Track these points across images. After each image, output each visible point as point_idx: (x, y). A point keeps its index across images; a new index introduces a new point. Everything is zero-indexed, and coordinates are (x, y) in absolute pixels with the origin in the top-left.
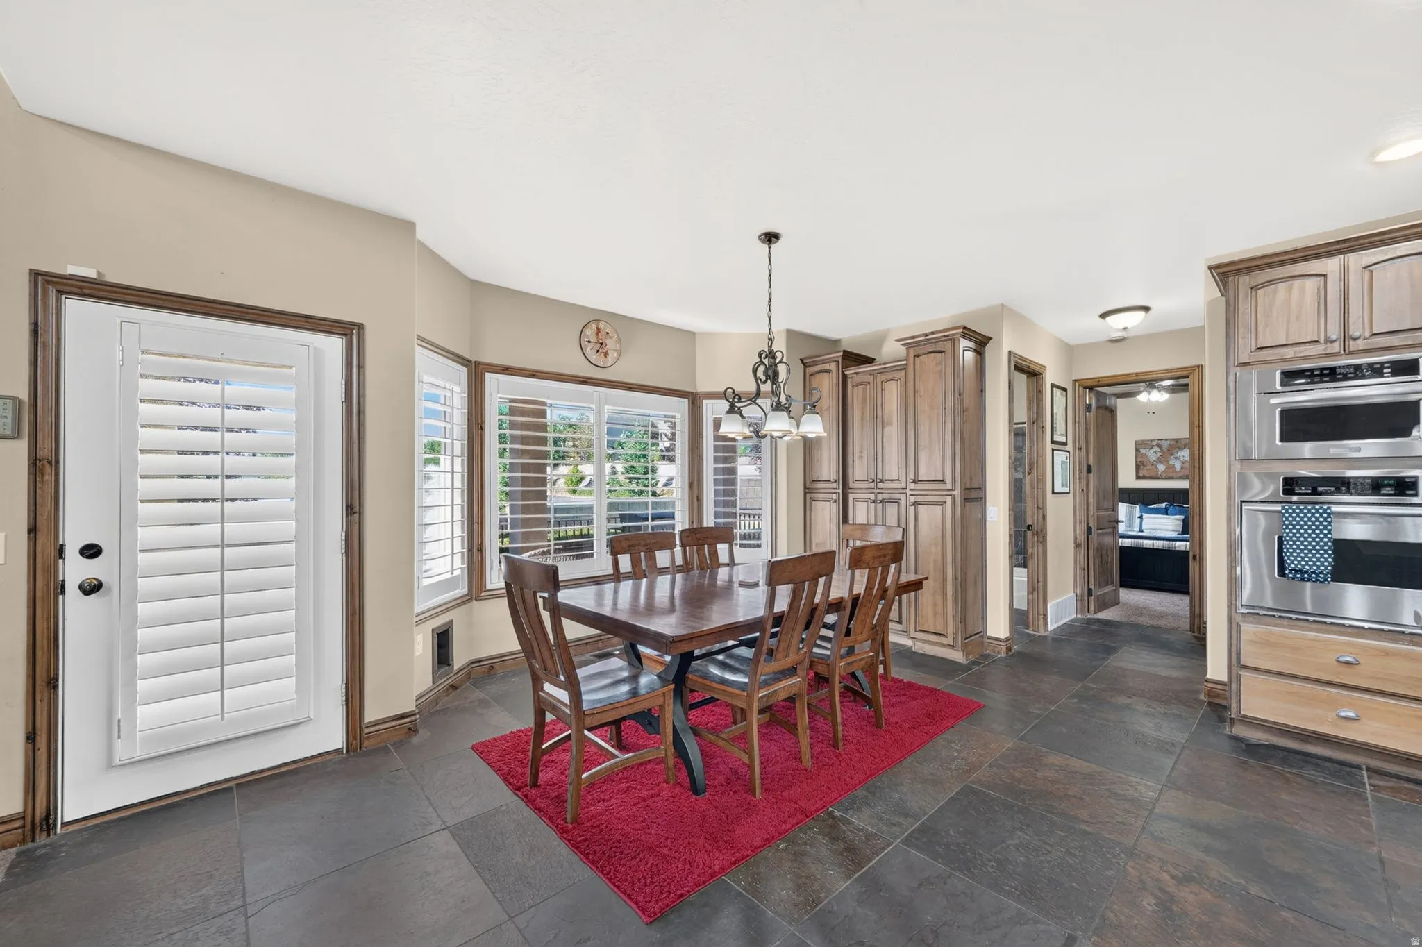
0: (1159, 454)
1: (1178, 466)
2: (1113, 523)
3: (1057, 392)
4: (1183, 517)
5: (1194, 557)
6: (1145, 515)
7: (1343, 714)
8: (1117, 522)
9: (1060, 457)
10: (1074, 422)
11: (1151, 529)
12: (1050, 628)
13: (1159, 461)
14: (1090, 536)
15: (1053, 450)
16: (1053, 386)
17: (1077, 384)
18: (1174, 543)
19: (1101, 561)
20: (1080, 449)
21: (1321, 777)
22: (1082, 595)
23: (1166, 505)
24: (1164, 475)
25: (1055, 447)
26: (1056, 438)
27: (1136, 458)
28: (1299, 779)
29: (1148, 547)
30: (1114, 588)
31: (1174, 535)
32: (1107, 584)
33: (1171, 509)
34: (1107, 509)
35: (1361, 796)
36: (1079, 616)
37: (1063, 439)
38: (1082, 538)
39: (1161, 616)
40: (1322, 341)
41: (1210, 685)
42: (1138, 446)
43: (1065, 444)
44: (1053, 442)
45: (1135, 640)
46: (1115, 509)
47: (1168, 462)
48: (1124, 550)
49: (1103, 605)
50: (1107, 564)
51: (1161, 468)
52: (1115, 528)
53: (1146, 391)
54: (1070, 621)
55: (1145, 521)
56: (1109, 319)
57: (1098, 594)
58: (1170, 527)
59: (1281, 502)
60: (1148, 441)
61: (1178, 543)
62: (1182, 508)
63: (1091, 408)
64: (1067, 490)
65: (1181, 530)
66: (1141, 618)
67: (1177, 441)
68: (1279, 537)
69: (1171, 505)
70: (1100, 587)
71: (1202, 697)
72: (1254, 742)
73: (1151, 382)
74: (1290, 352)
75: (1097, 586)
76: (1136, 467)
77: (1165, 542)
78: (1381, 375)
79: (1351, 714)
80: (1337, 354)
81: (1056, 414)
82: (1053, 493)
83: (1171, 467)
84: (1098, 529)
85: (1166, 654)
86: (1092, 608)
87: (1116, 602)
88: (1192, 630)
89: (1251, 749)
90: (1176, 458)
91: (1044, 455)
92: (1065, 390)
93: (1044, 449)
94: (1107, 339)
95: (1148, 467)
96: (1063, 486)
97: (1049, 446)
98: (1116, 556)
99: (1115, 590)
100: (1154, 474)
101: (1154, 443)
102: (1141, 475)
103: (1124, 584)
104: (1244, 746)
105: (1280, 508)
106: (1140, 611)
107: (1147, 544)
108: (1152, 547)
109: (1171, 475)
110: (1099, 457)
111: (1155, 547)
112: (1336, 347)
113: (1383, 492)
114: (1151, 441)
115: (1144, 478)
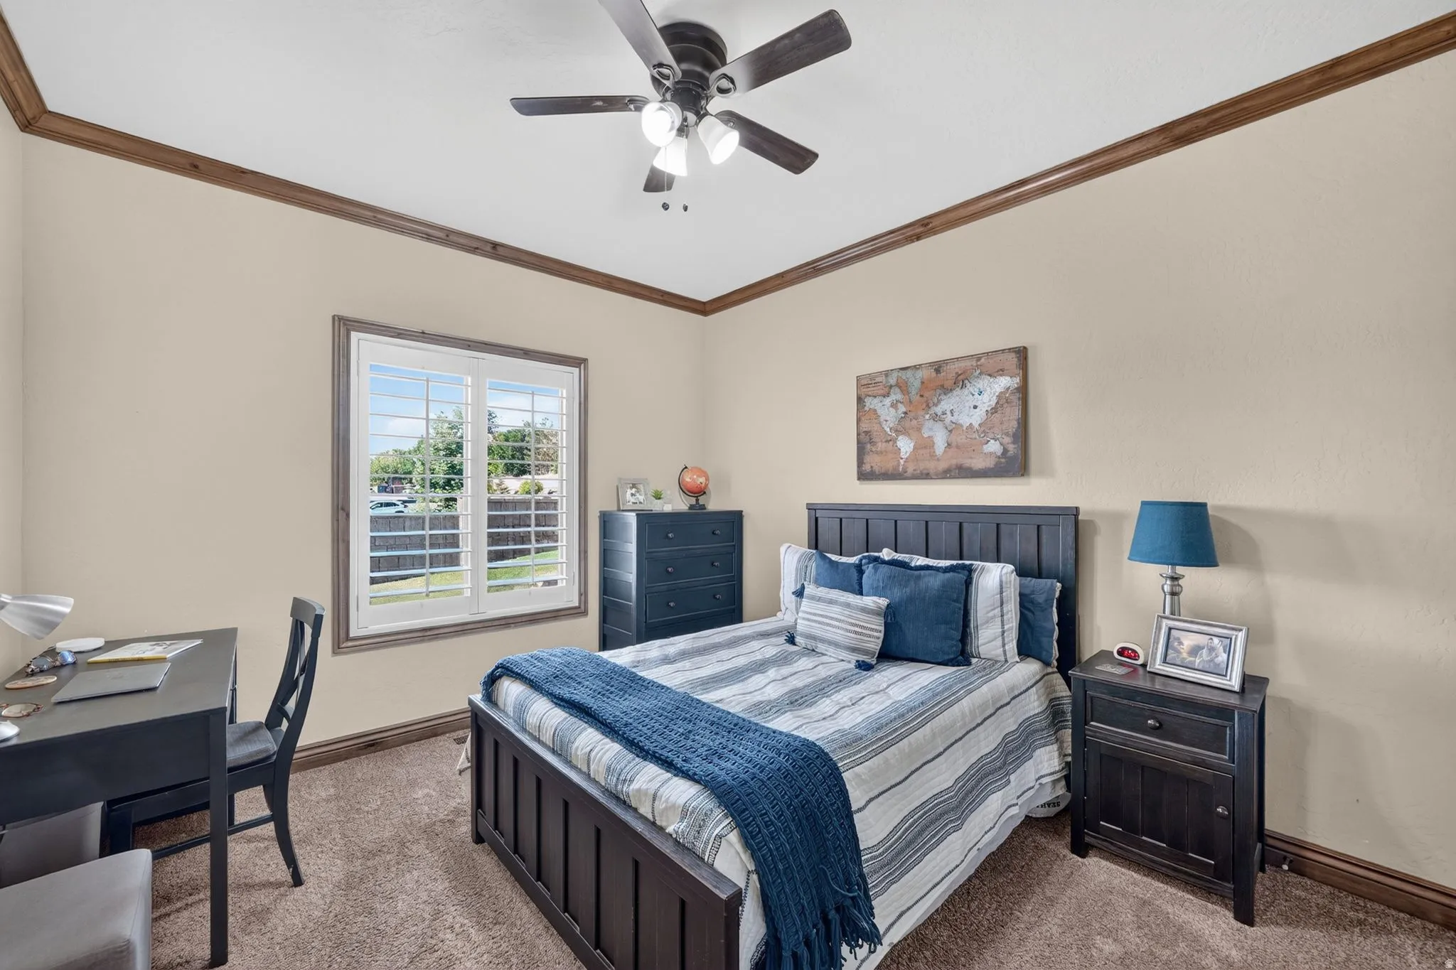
0: (902, 409)
1: (940, 441)
13: (901, 428)
24: (910, 470)
27: (859, 421)
42: (862, 391)
47: (919, 429)
51: (905, 446)
60: (882, 373)
67: (939, 367)
76: (859, 448)
83: (925, 447)
90: (935, 417)
95: (880, 447)
100: (890, 467)
101: (893, 380)
102: (867, 468)
109: (925, 467)
114: (888, 373)
115: (872, 475)
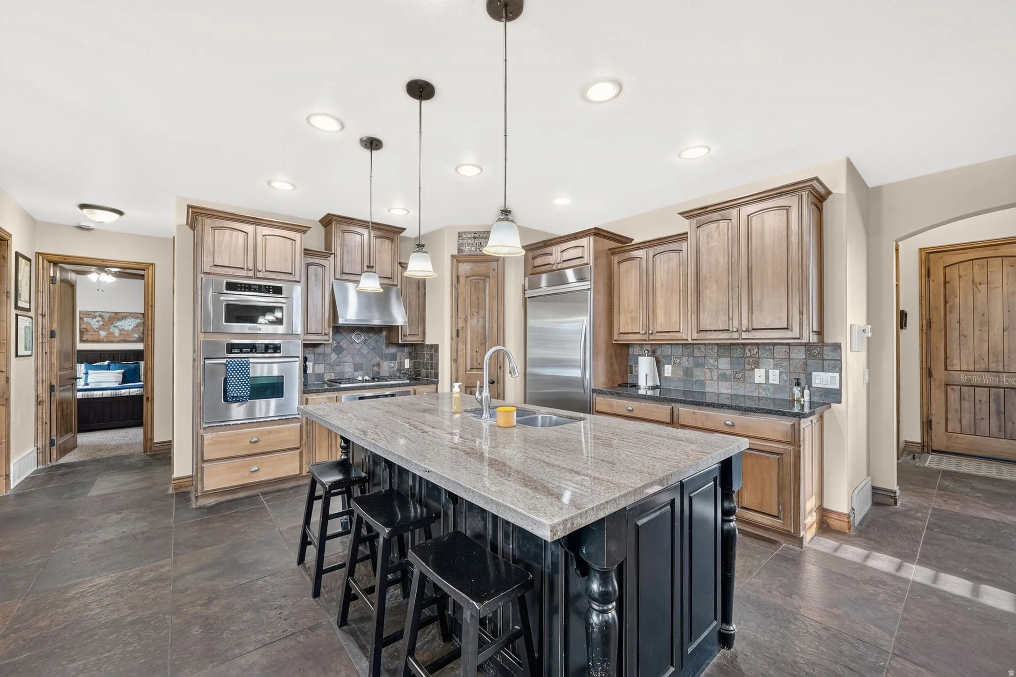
0: (101, 323)
1: (117, 333)
2: (71, 380)
3: (22, 261)
4: (123, 371)
5: (148, 399)
6: (90, 372)
7: (252, 470)
8: (76, 378)
9: (24, 322)
10: (37, 291)
11: (95, 382)
12: (12, 486)
13: (101, 328)
14: (53, 393)
15: (17, 315)
16: (17, 255)
17: (41, 258)
18: (120, 391)
19: (62, 415)
20: (43, 316)
21: (246, 507)
22: (44, 448)
23: (108, 363)
24: (105, 340)
25: (19, 312)
26: (20, 304)
28: (238, 514)
29: (98, 396)
30: (73, 435)
31: (116, 385)
32: (67, 432)
33: (112, 366)
34: (67, 369)
35: (264, 508)
36: (40, 467)
37: (27, 306)
38: (45, 396)
39: (117, 447)
40: (246, 269)
41: (176, 482)
42: (82, 316)
43: (29, 310)
44: (17, 307)
45: (104, 471)
46: (73, 369)
47: (108, 329)
48: (81, 401)
49: (64, 451)
50: (67, 415)
51: (103, 334)
52: (74, 385)
53: (97, 273)
54: (32, 474)
55: (90, 376)
56: (85, 211)
57: (60, 443)
58: (114, 380)
59: (225, 358)
60: (92, 312)
61: (123, 391)
62: (120, 364)
63: (56, 280)
64: (29, 353)
65: (121, 381)
66: (101, 453)
67: (116, 313)
68: (224, 379)
69: (112, 363)
70: (61, 436)
71: (170, 492)
72: (211, 505)
73: (102, 266)
74: (230, 271)
75: (59, 437)
76: (80, 333)
77: (112, 391)
78: (269, 292)
79: (256, 468)
80: (251, 277)
81: (21, 281)
82: (17, 356)
83: (111, 334)
84: (60, 387)
85: (133, 473)
86: (54, 456)
87: (75, 446)
88: (145, 451)
89: (211, 509)
90: (115, 326)
91: (7, 321)
92: (29, 260)
93: (8, 314)
94: (77, 225)
95: (90, 333)
96: (26, 349)
97: (13, 312)
98: (74, 408)
99: (74, 436)
100: (95, 339)
101: (97, 314)
102: (85, 339)
103: (82, 430)
104: (206, 510)
105: (225, 362)
106: (97, 448)
107: (97, 394)
108: (101, 396)
109: (111, 339)
110: (61, 324)
111: (104, 396)
112: (251, 274)
113: (269, 351)
114: (94, 312)
115: (87, 341)
